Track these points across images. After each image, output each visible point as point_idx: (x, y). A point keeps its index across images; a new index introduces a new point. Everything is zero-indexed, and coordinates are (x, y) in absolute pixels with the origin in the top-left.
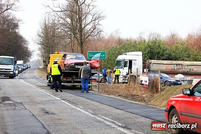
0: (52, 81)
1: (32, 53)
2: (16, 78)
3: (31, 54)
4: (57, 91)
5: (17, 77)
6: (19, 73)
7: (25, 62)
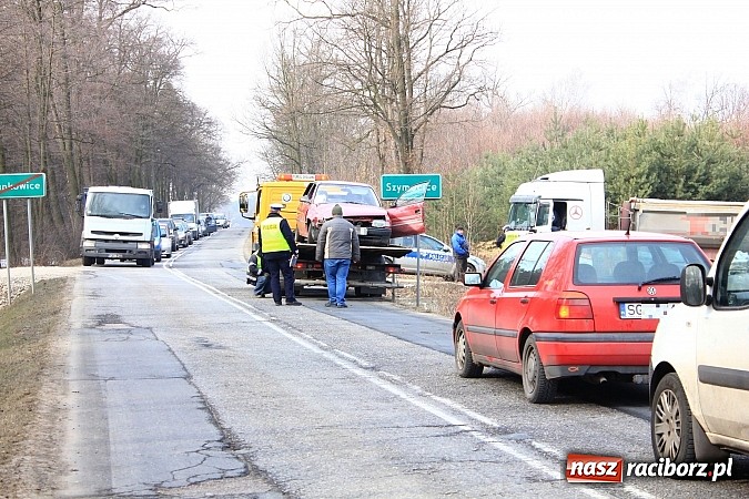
0: (260, 271)
1: (236, 170)
2: (161, 266)
3: (233, 173)
4: (279, 302)
5: (165, 262)
6: (174, 249)
7: (201, 208)
